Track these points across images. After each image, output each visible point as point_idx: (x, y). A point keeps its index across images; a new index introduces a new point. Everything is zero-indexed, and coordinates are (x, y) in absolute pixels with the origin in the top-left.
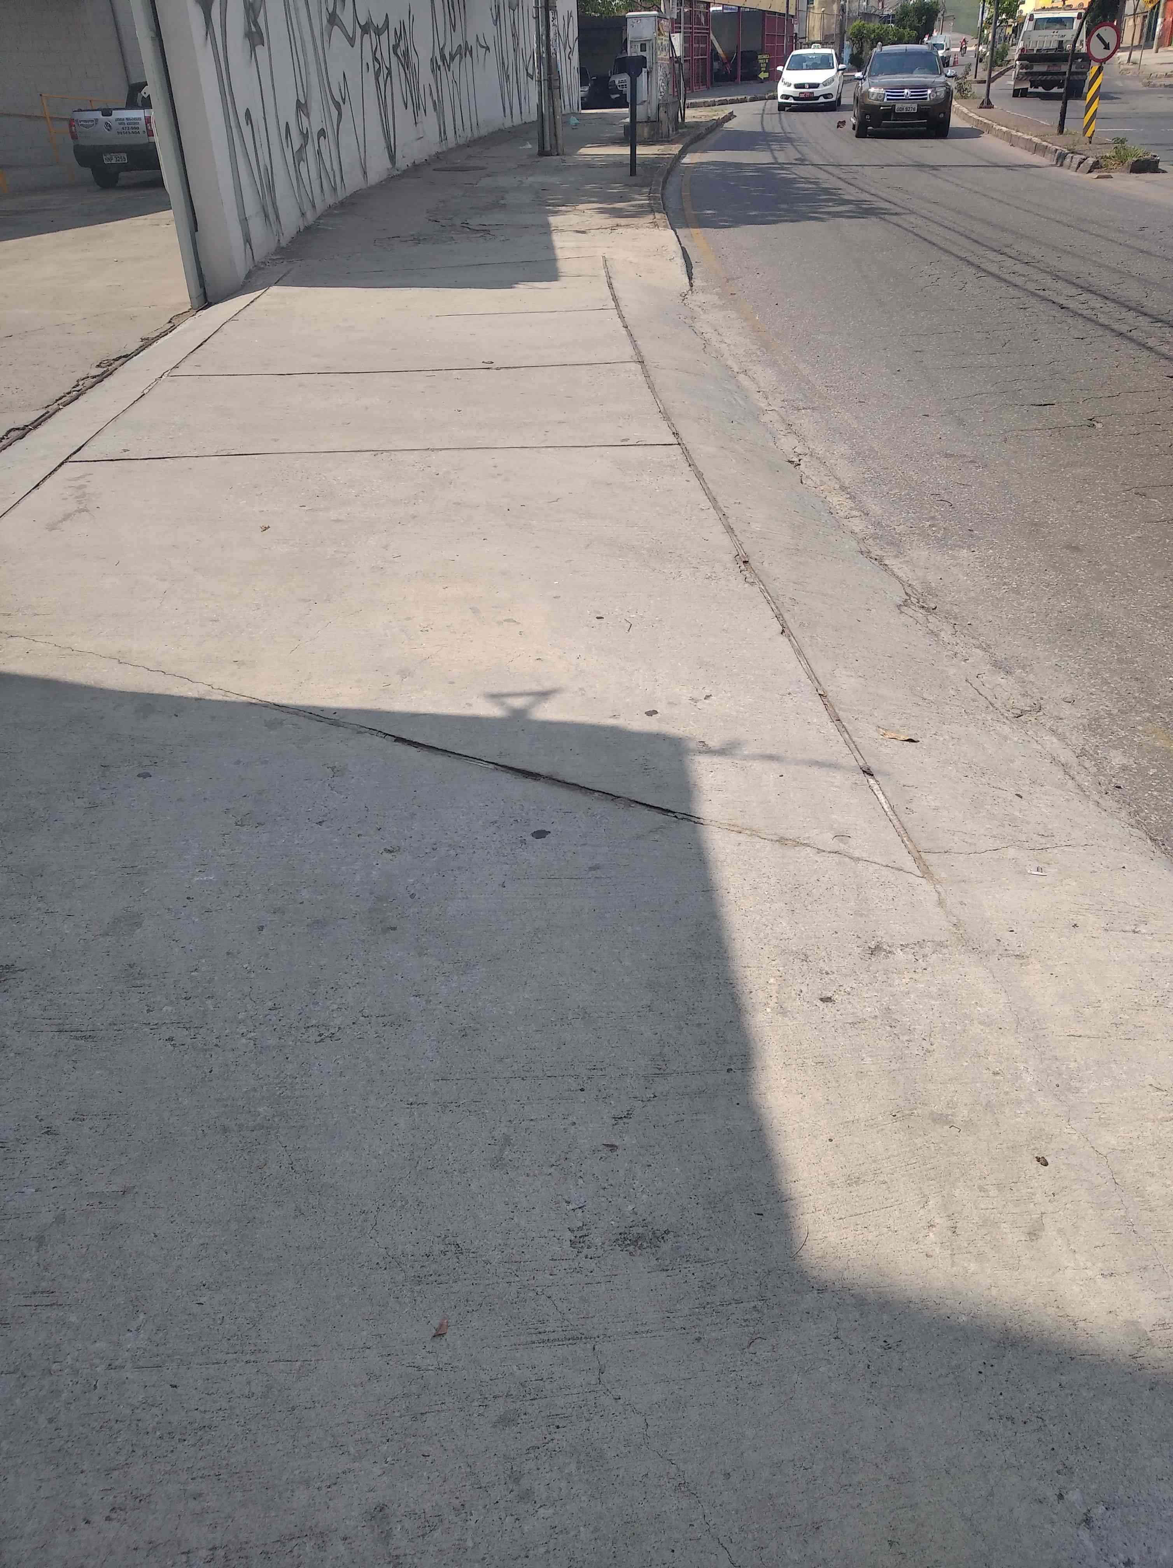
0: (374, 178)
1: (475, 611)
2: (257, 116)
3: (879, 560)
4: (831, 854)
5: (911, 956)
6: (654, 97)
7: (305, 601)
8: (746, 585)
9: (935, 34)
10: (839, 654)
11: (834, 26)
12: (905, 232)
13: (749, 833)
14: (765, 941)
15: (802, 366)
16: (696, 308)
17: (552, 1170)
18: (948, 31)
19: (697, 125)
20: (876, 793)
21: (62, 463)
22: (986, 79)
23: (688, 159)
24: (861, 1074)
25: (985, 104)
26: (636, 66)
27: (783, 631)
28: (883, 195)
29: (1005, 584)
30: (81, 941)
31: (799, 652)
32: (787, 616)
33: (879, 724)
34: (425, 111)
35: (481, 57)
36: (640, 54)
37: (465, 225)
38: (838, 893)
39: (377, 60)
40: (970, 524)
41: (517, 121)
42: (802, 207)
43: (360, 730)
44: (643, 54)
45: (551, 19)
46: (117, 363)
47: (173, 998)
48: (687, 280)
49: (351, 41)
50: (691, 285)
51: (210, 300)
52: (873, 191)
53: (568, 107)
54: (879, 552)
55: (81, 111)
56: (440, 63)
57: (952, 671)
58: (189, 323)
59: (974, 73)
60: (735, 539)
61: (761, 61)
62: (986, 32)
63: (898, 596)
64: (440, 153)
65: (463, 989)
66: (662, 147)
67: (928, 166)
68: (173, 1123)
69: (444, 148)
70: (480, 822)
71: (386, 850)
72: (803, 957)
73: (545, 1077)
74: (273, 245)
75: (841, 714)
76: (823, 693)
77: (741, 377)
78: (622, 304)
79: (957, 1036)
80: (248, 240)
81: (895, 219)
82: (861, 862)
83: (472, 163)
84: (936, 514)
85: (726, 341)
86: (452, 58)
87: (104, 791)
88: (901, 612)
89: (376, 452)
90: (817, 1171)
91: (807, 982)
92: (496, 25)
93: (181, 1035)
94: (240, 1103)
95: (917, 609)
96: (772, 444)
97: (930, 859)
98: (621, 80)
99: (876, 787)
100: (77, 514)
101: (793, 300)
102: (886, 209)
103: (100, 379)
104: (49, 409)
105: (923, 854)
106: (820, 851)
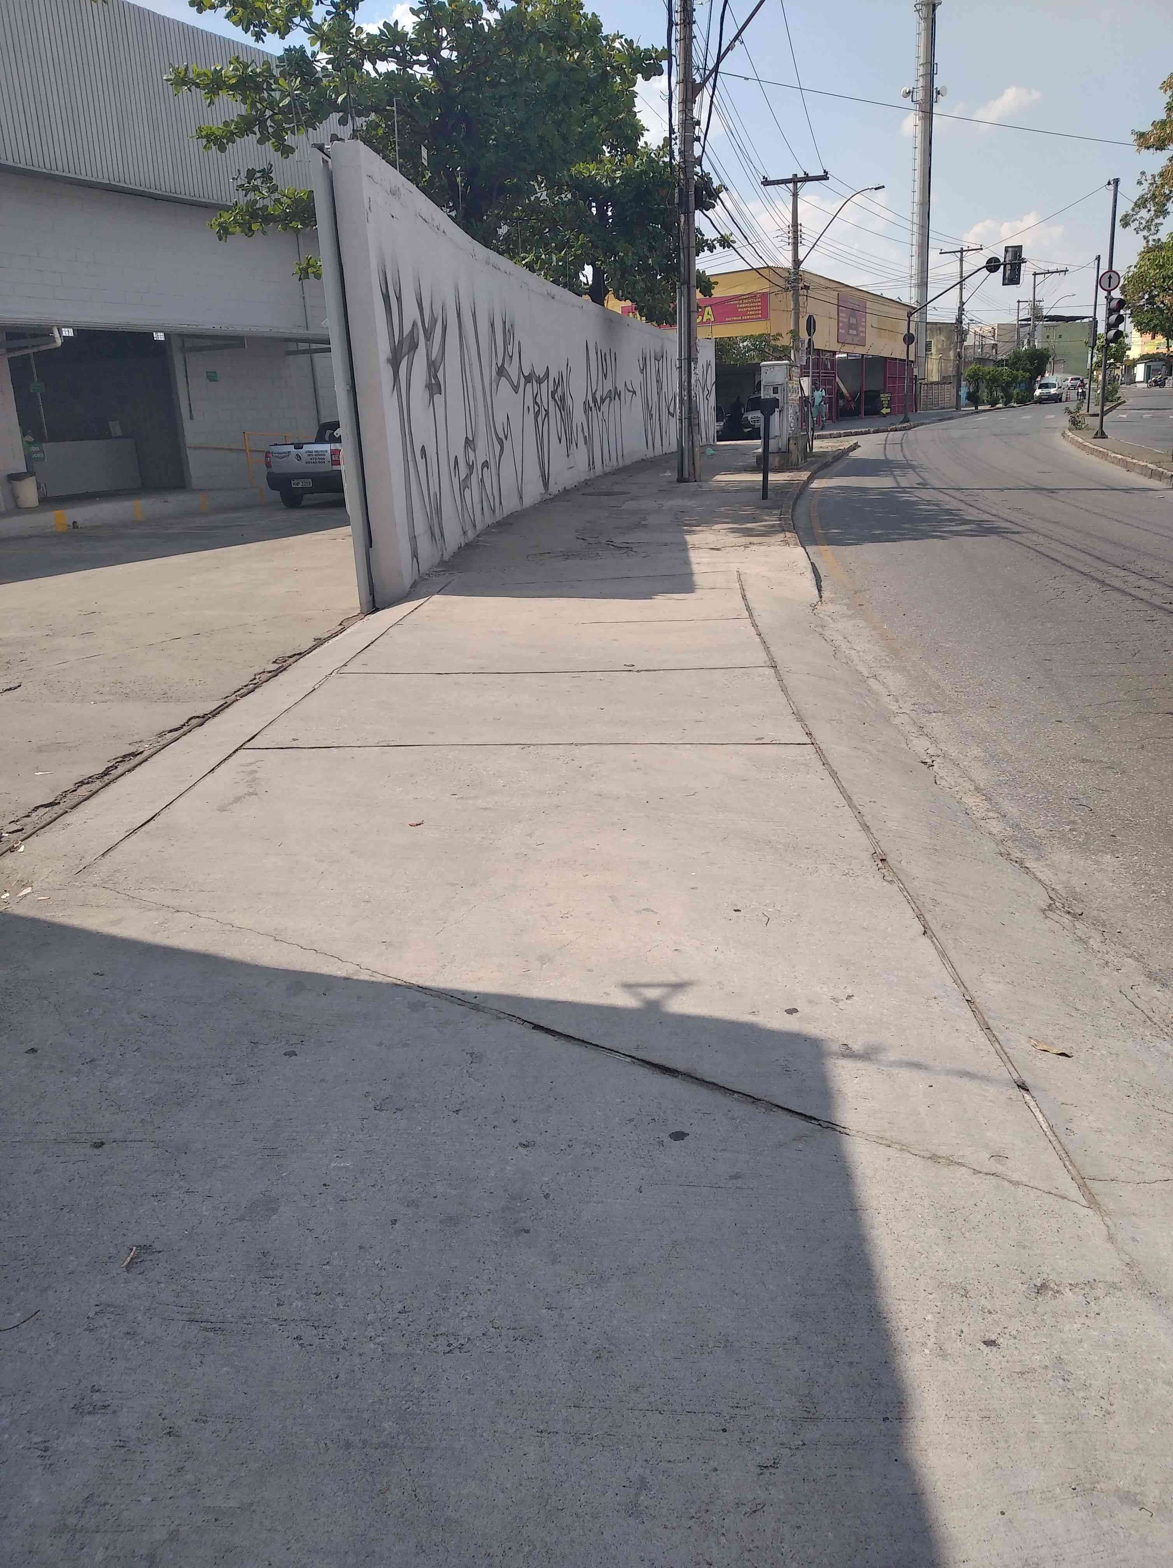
0: (528, 501)
1: (614, 899)
2: (431, 451)
3: (1020, 862)
4: (988, 1176)
5: (1081, 1298)
6: (785, 431)
7: (453, 885)
8: (885, 884)
9: (1047, 375)
10: (985, 958)
11: (951, 369)
12: (1028, 549)
13: (899, 1147)
14: (921, 1271)
15: (931, 672)
16: (826, 618)
17: (691, 1523)
18: (1058, 372)
19: (824, 454)
20: (1033, 1110)
21: (237, 750)
22: (1099, 412)
23: (816, 484)
24: (1032, 1434)
25: (1099, 435)
26: (770, 407)
27: (925, 932)
28: (1005, 516)
29: (1153, 892)
30: (219, 1225)
31: (943, 954)
32: (928, 917)
33: (1032, 1035)
34: (577, 444)
35: (628, 399)
36: (773, 395)
37: (610, 542)
38: (997, 1221)
39: (537, 403)
40: (1112, 830)
41: (658, 451)
42: (924, 526)
43: (501, 1015)
44: (776, 396)
45: (693, 368)
46: (291, 660)
47: (303, 1293)
48: (817, 592)
49: (516, 389)
50: (821, 597)
51: (377, 606)
52: (994, 512)
53: (704, 440)
54: (1019, 855)
55: (277, 445)
56: (592, 405)
57: (1104, 981)
58: (359, 624)
59: (1086, 407)
60: (871, 836)
61: (882, 399)
62: (1095, 373)
63: (1043, 903)
64: (589, 480)
65: (597, 1304)
66: (791, 474)
67: (1046, 489)
68: (296, 1433)
69: (593, 476)
70: (617, 1119)
71: (521, 1144)
72: (962, 1292)
73: (685, 1412)
74: (437, 560)
75: (991, 1023)
76: (970, 999)
77: (871, 681)
78: (755, 614)
79: (1140, 1396)
80: (415, 555)
81: (1016, 537)
82: (1020, 1186)
83: (617, 489)
84: (1076, 819)
85: (855, 647)
86: (603, 401)
87: (252, 1068)
88: (1047, 917)
89: (524, 745)
90: (989, 1550)
91: (968, 1321)
92: (642, 373)
93: (309, 1334)
94: (366, 1416)
95: (1063, 914)
96: (905, 745)
97: (1095, 1186)
98: (754, 416)
99: (1032, 1104)
100: (247, 797)
101: (920, 611)
102: (1008, 528)
103: (275, 673)
104: (228, 700)
105: (1088, 1182)
106: (976, 1172)
